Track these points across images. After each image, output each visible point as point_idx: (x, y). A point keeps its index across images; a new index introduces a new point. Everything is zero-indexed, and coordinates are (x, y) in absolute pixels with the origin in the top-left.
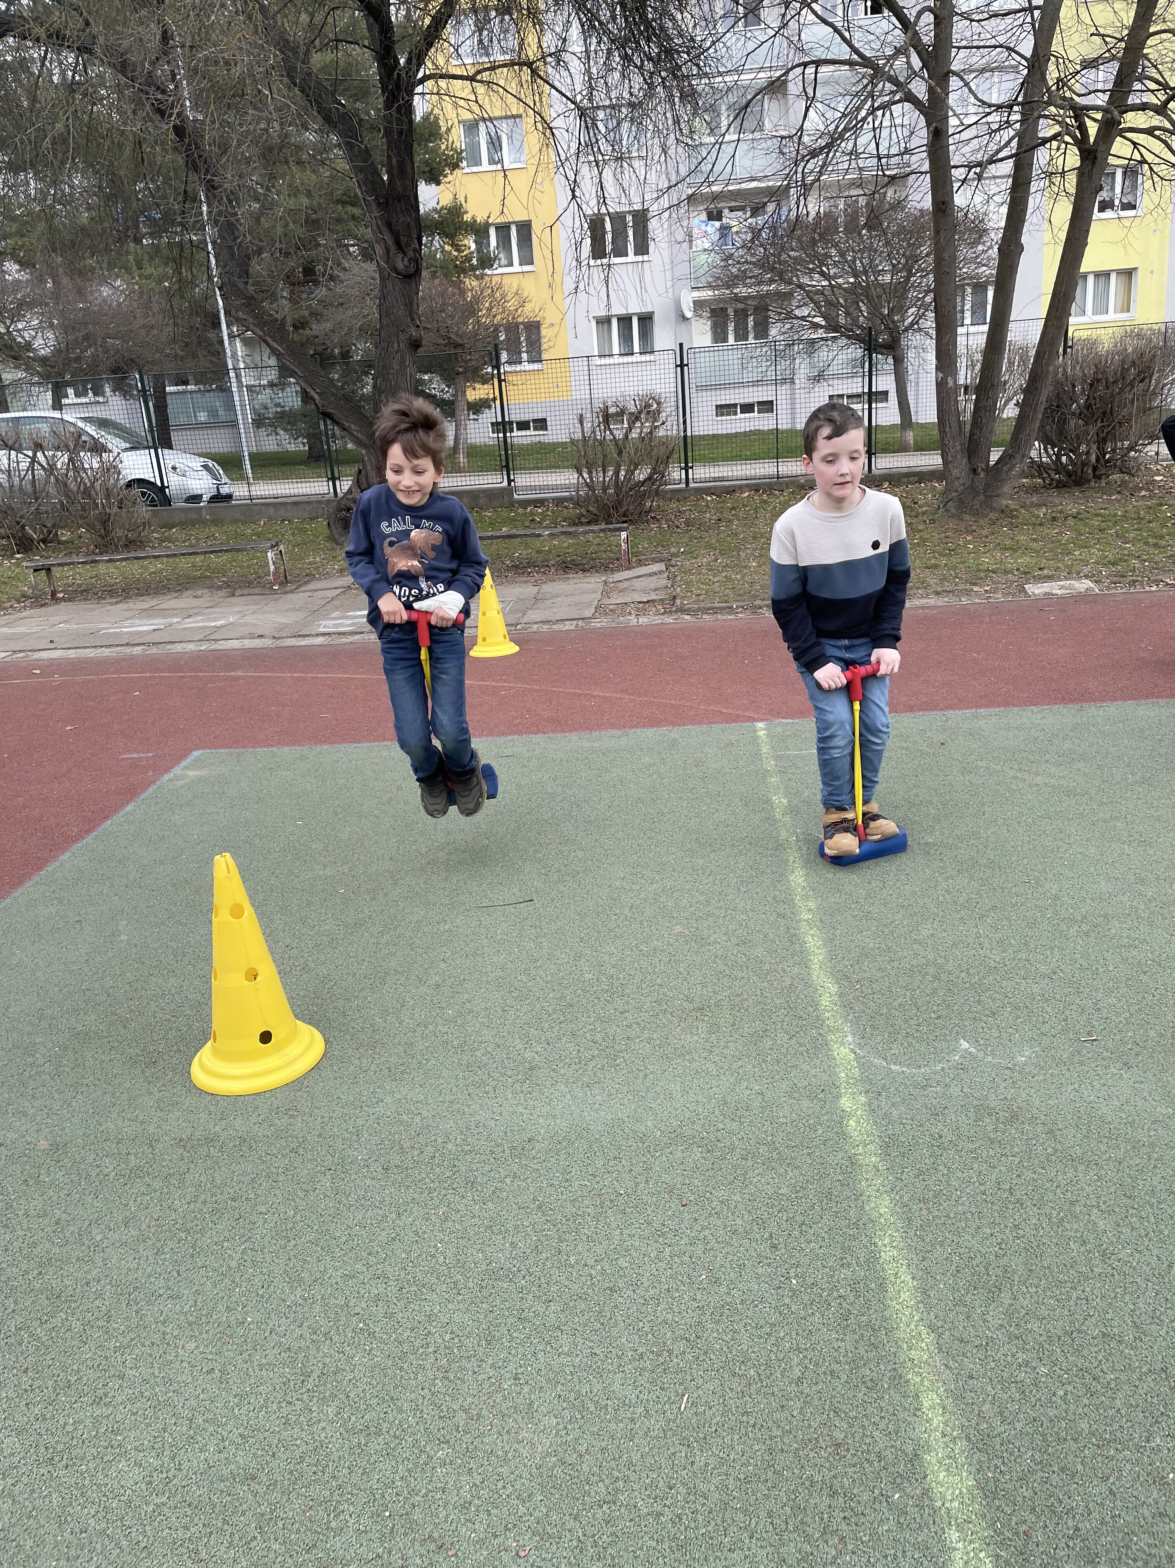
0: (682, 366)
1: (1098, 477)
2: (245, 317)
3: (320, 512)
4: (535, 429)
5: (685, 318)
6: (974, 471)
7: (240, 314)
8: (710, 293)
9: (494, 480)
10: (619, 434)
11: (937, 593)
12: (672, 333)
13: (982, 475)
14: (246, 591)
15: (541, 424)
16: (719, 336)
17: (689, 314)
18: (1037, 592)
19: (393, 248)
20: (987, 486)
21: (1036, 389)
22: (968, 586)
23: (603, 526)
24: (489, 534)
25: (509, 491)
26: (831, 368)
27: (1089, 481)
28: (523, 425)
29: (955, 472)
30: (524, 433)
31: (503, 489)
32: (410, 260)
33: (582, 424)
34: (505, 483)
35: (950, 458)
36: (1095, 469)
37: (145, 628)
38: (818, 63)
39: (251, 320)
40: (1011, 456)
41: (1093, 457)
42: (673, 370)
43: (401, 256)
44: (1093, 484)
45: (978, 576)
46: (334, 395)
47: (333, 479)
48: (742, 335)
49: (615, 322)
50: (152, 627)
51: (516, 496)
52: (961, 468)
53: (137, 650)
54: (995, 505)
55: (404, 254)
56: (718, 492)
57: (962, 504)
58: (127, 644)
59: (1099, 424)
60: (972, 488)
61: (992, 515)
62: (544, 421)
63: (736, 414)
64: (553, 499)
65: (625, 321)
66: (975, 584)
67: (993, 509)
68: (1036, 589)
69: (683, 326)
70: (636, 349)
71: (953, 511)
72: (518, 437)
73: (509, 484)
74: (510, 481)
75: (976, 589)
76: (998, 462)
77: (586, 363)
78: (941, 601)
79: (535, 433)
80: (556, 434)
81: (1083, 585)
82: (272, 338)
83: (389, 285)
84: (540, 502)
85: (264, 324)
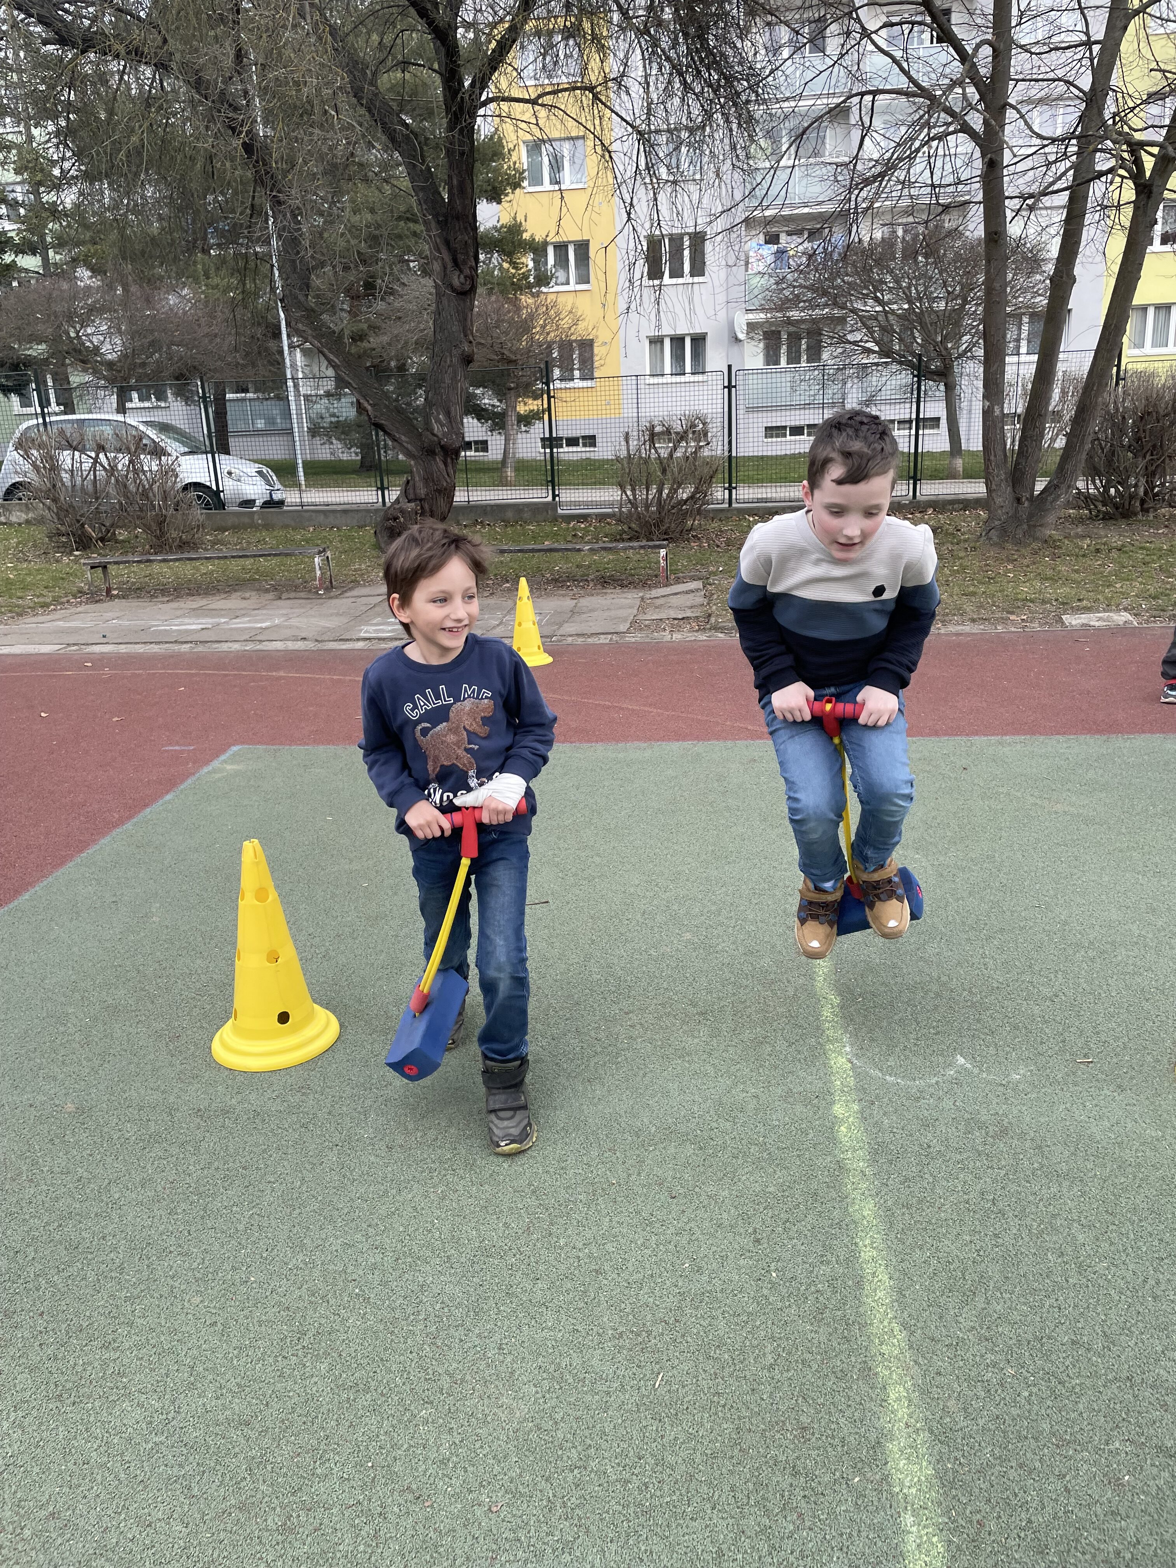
0: (729, 387)
1: (1145, 511)
2: (305, 328)
3: (368, 521)
4: (585, 445)
5: (737, 340)
6: (1018, 500)
7: (300, 326)
8: (762, 316)
9: (539, 495)
10: (664, 454)
11: (973, 621)
12: (724, 354)
13: (1026, 504)
14: (292, 595)
15: (591, 440)
16: (772, 358)
17: (741, 336)
18: (1074, 623)
19: (450, 265)
20: (1031, 516)
21: (1084, 420)
22: (1005, 615)
23: (644, 543)
24: (531, 547)
25: (553, 506)
26: (883, 393)
27: (1136, 514)
28: (572, 442)
29: (999, 501)
30: (571, 449)
31: (547, 503)
32: (465, 277)
33: (627, 442)
34: (550, 498)
35: (994, 487)
36: (1143, 502)
37: (194, 627)
38: (875, 93)
39: (310, 332)
40: (1057, 487)
41: (1142, 490)
42: (720, 392)
43: (457, 273)
44: (1140, 517)
45: (1015, 605)
46: (386, 407)
47: (382, 489)
48: (794, 358)
49: (667, 343)
50: (201, 626)
51: (560, 511)
52: (1004, 498)
53: (185, 647)
54: (1038, 534)
55: (461, 271)
56: (761, 514)
57: (1004, 532)
58: (176, 642)
59: (1148, 457)
60: (1015, 518)
61: (1035, 545)
62: (593, 437)
63: (785, 436)
64: (597, 515)
65: (678, 341)
66: (1012, 613)
67: (1035, 539)
68: (1073, 620)
69: (736, 348)
70: (688, 369)
71: (995, 539)
72: (566, 453)
73: (554, 499)
74: (554, 496)
75: (1012, 617)
76: (1042, 492)
77: (634, 382)
78: (976, 629)
79: (584, 449)
80: (604, 451)
81: (1122, 618)
82: (330, 350)
83: (445, 301)
84: (584, 518)
85: (322, 336)
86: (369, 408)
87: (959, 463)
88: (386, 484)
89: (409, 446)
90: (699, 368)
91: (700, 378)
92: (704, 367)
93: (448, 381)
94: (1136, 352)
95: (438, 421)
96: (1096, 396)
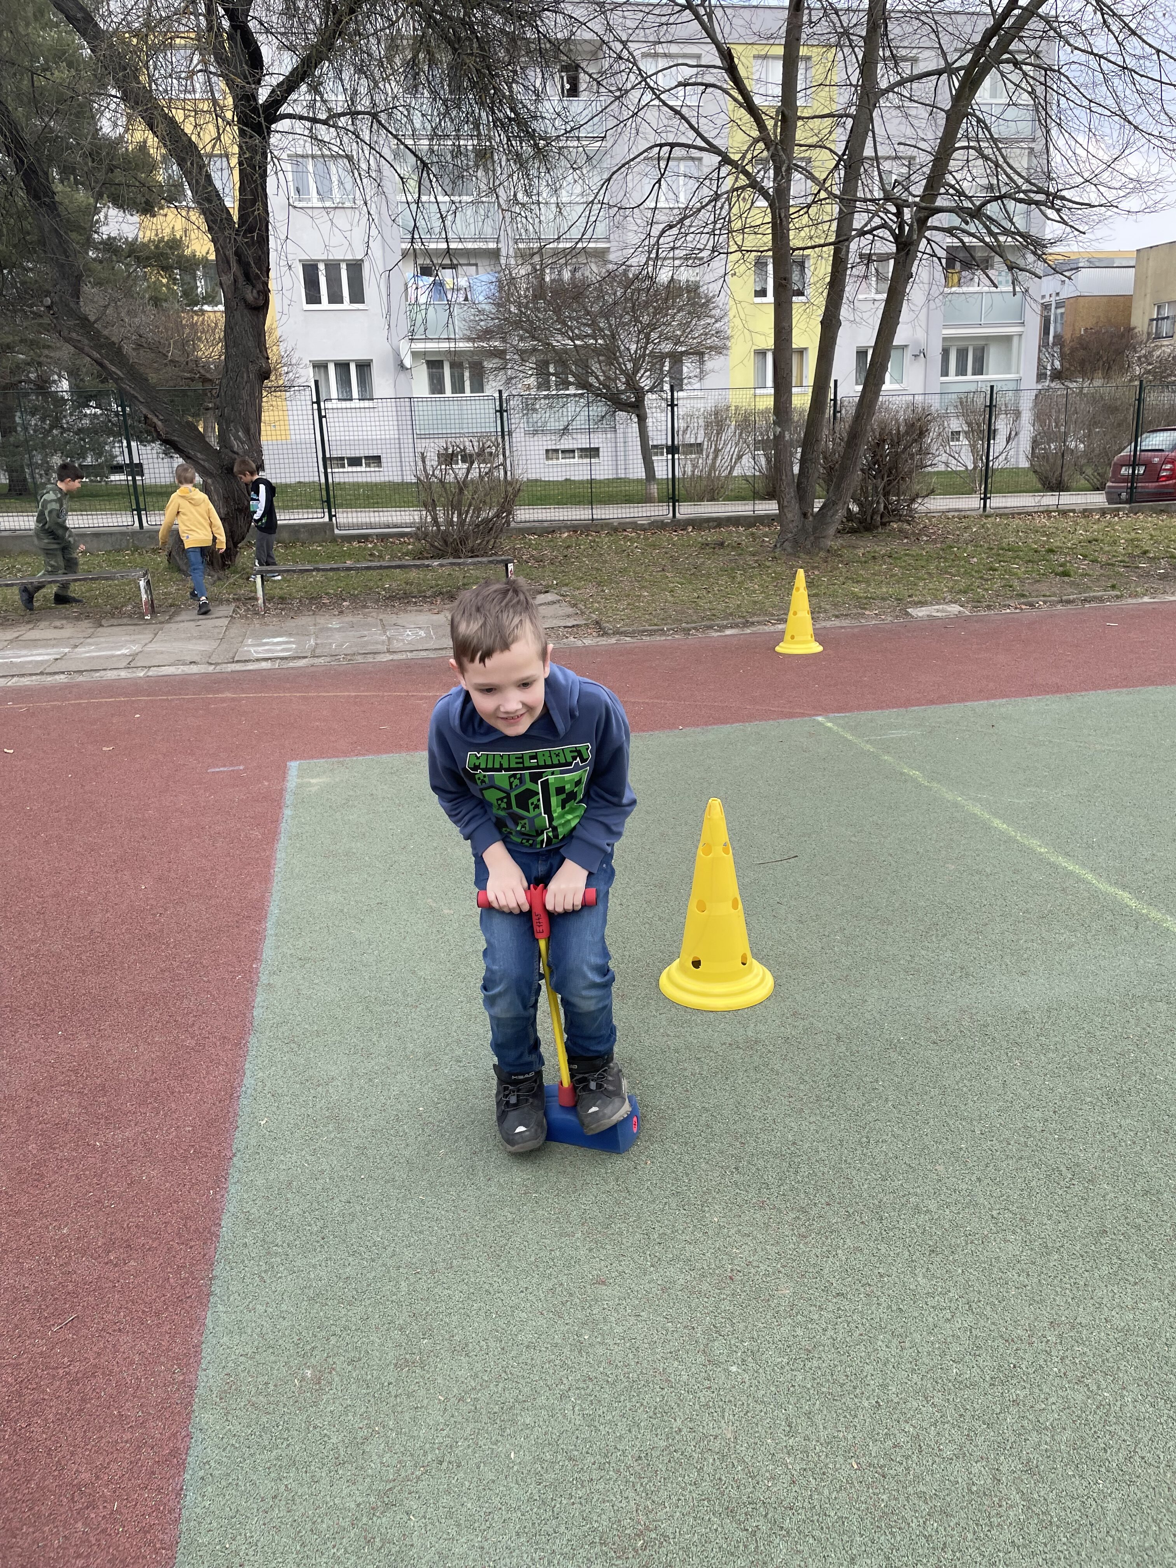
0: (501, 411)
1: (884, 524)
2: (79, 338)
5: (404, 368)
6: (805, 515)
7: (74, 335)
9: (318, 517)
10: (461, 474)
11: (837, 617)
12: (391, 381)
13: (811, 519)
16: (437, 386)
17: (408, 364)
18: (920, 614)
19: (241, 279)
20: (815, 529)
21: (856, 445)
22: (860, 611)
25: (328, 527)
27: (877, 527)
29: (790, 516)
30: (354, 469)
31: (324, 524)
32: (258, 292)
34: (326, 519)
35: (786, 504)
36: (882, 516)
39: (86, 342)
40: (834, 503)
41: (882, 506)
42: (492, 416)
43: (250, 288)
44: (880, 530)
45: (864, 603)
46: (178, 422)
47: (139, 510)
48: (458, 388)
50: (52, 657)
51: (336, 531)
52: (793, 513)
54: (822, 545)
55: (254, 287)
56: (538, 532)
57: (796, 542)
58: (42, 673)
59: (886, 479)
60: (803, 529)
61: (822, 554)
64: (378, 535)
65: (343, 367)
66: (865, 609)
67: (821, 549)
68: (918, 612)
69: (402, 376)
70: (355, 395)
71: (789, 550)
72: (347, 475)
73: (330, 519)
74: (331, 517)
75: (867, 612)
76: (821, 509)
78: (837, 623)
79: (368, 469)
80: (388, 473)
81: (955, 609)
82: (112, 362)
83: (238, 315)
84: (365, 538)
85: (102, 346)
86: (159, 423)
87: (654, 489)
88: (142, 506)
89: (206, 464)
90: (366, 394)
91: (367, 404)
92: (371, 393)
93: (246, 397)
94: (896, 386)
95: (237, 438)
96: (866, 425)
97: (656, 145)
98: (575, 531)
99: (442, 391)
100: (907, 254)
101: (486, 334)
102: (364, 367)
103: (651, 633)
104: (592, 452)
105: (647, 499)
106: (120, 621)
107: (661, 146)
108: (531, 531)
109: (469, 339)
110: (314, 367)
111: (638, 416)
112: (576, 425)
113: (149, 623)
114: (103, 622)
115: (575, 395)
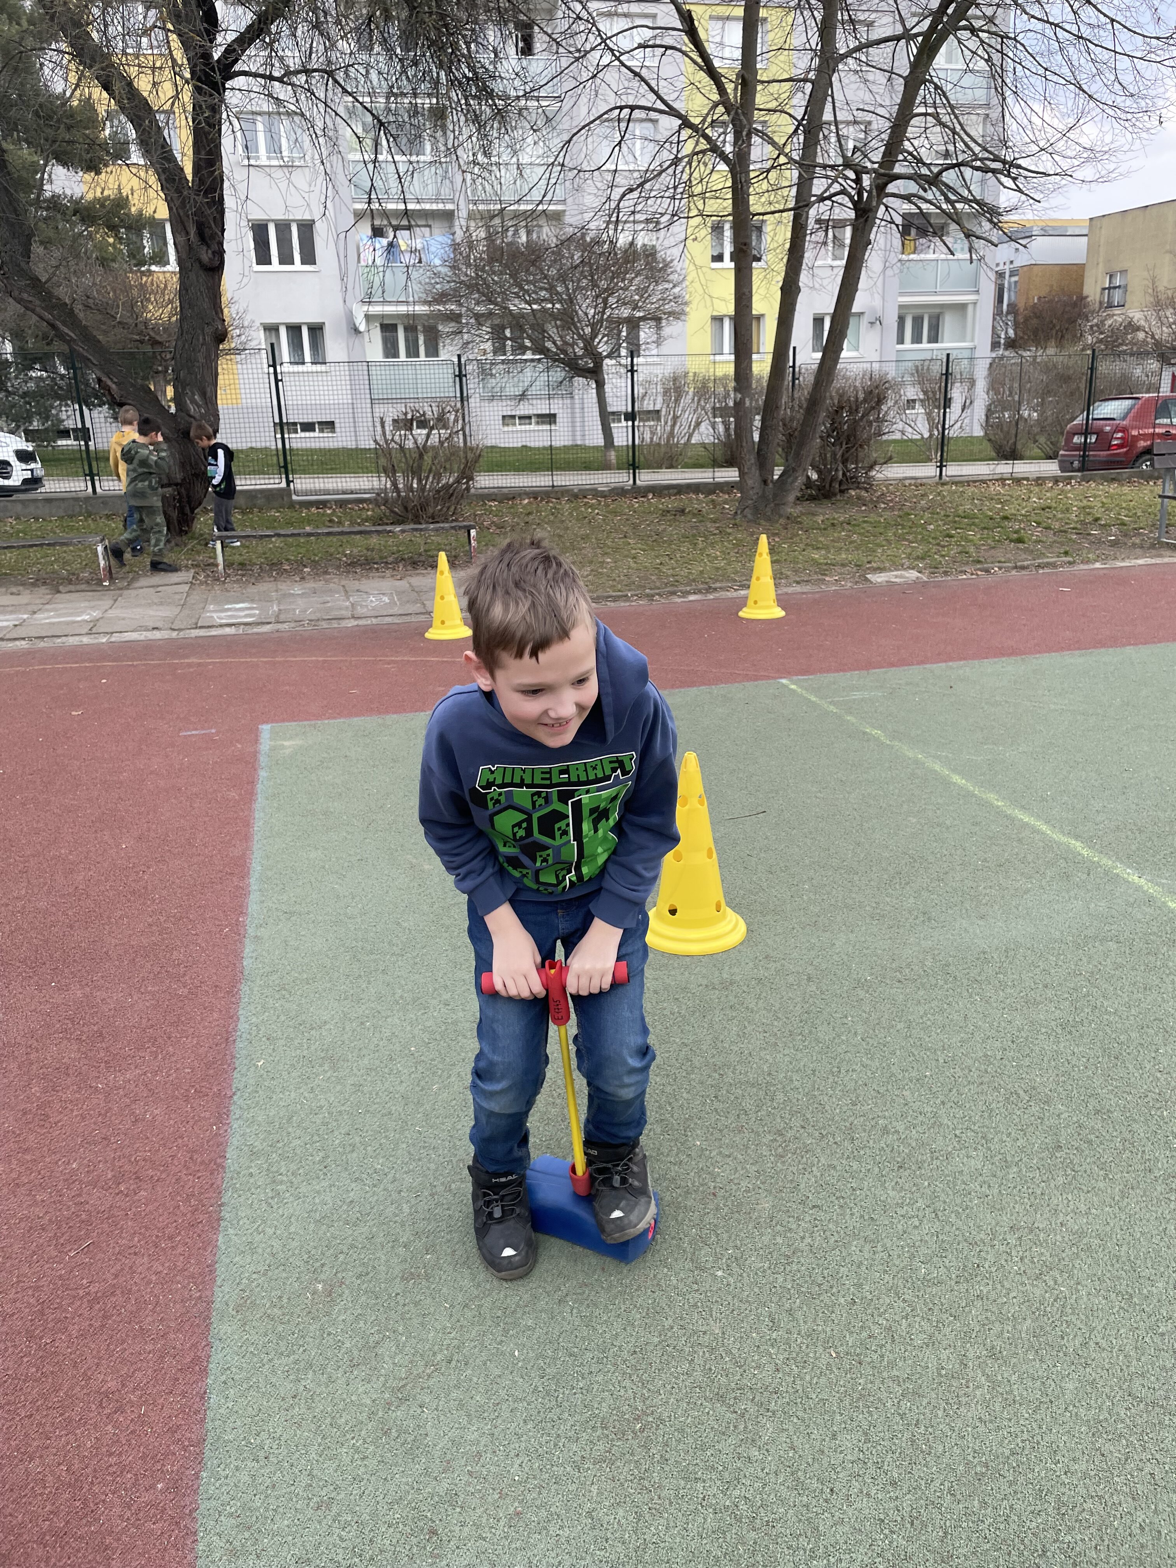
1: (842, 492)
2: (30, 299)
3: (77, 509)
4: (321, 431)
5: (356, 331)
6: (765, 482)
7: (25, 296)
9: (276, 482)
10: (421, 440)
11: (798, 583)
12: (345, 345)
13: (771, 485)
15: (329, 425)
16: (391, 350)
17: (362, 328)
18: (879, 580)
19: (195, 239)
20: (775, 496)
21: (816, 412)
22: (820, 577)
25: (286, 493)
27: (835, 495)
28: (308, 427)
29: (750, 482)
31: (281, 490)
32: (213, 253)
33: (383, 427)
34: (284, 485)
35: (745, 472)
36: (841, 483)
39: (38, 302)
40: (794, 470)
41: (841, 473)
43: (205, 248)
44: (838, 497)
45: (823, 569)
46: (133, 385)
47: (92, 476)
48: (413, 352)
49: (283, 331)
51: (294, 497)
52: (754, 480)
53: (23, 644)
54: (782, 512)
55: (208, 247)
56: (499, 499)
57: (756, 510)
59: (844, 446)
60: (763, 496)
61: (782, 521)
62: (332, 423)
64: (336, 501)
65: (294, 330)
66: (826, 575)
67: (781, 516)
68: (878, 578)
69: (356, 339)
70: (308, 358)
71: (750, 516)
72: (299, 440)
73: (288, 485)
74: (288, 482)
75: (827, 579)
76: (781, 476)
78: (798, 589)
79: (321, 435)
80: (342, 439)
81: (913, 574)
82: (64, 323)
83: (192, 276)
84: (323, 504)
85: (53, 307)
86: (114, 386)
87: (612, 455)
88: (95, 472)
90: (319, 358)
91: (319, 368)
92: (324, 357)
93: (202, 360)
94: (854, 354)
95: (193, 402)
96: (825, 392)
97: (616, 108)
98: (536, 498)
99: (396, 355)
100: (866, 221)
101: (441, 298)
102: (316, 330)
103: (615, 599)
104: (550, 418)
105: (605, 466)
106: (79, 587)
107: (621, 108)
108: (492, 497)
109: (425, 302)
110: (265, 329)
111: (596, 382)
112: (533, 391)
113: (107, 589)
114: (61, 588)
115: (532, 360)
